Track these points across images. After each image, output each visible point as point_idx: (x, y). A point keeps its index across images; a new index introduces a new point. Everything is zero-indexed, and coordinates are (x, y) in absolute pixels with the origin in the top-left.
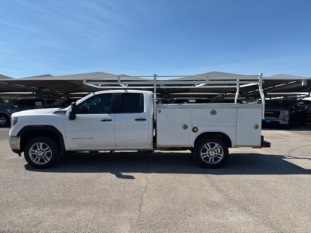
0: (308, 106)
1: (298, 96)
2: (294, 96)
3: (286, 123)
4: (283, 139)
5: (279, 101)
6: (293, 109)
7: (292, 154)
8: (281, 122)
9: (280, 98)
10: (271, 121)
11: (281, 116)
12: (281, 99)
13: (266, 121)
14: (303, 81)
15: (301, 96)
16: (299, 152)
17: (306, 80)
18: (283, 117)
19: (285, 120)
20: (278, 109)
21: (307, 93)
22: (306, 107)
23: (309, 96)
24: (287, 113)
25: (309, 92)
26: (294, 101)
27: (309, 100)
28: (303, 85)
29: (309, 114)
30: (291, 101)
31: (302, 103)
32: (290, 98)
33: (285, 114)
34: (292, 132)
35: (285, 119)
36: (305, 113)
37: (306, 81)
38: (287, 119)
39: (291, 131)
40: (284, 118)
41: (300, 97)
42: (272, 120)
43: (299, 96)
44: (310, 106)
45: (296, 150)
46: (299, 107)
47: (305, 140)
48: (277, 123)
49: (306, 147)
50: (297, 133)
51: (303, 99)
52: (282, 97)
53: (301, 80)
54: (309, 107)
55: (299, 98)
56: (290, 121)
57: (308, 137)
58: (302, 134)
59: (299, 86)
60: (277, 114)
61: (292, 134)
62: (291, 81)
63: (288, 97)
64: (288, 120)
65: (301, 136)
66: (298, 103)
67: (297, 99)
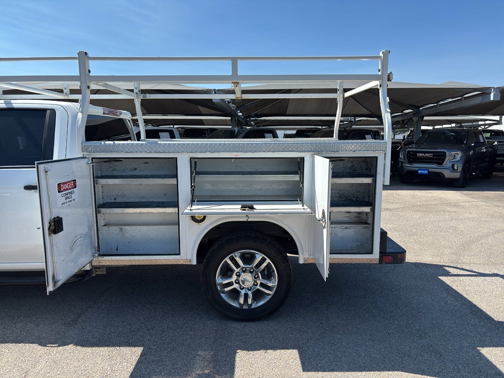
0: (498, 142)
1: (480, 123)
2: (474, 124)
3: (457, 175)
4: (449, 211)
5: (447, 132)
6: (470, 148)
7: (464, 260)
8: (448, 174)
9: (449, 126)
10: (429, 172)
11: (447, 163)
12: (452, 127)
13: (419, 172)
14: (492, 91)
15: (487, 122)
16: (481, 252)
17: (499, 88)
18: (450, 165)
19: (454, 169)
20: (443, 148)
21: (497, 118)
22: (496, 143)
23: (499, 123)
24: (459, 155)
25: (501, 115)
26: (474, 132)
27: (501, 129)
28: (492, 99)
29: (500, 155)
30: (468, 132)
31: (488, 135)
32: (466, 126)
33: (454, 158)
34: (466, 195)
35: (456, 168)
36: (493, 154)
37: (498, 91)
38: (459, 167)
39: (465, 192)
40: (453, 166)
41: (484, 125)
42: (431, 170)
43: (483, 123)
44: (503, 142)
45: (474, 247)
46: (483, 144)
47: (492, 216)
48: (440, 175)
49: (496, 235)
50: (477, 198)
51: (490, 128)
52: (454, 125)
53: (490, 88)
54: (501, 143)
55: (483, 127)
56: (464, 171)
57: (499, 206)
58: (487, 199)
59: (486, 100)
60: (439, 159)
61: (467, 198)
62: (470, 90)
63: (463, 124)
64: (460, 169)
65: (484, 204)
66: (480, 136)
67: (480, 128)
